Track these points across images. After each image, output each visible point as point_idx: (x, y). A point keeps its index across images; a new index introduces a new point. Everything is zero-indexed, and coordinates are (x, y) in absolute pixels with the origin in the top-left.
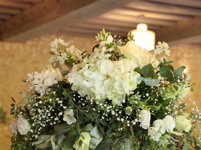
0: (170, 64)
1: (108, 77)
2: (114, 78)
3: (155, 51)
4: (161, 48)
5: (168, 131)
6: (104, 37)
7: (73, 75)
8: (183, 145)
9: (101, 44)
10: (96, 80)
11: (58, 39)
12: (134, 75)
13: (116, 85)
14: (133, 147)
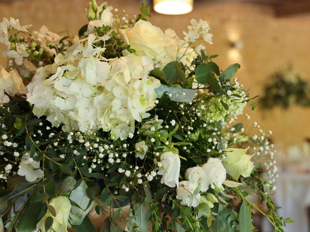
0: (214, 60)
1: (101, 88)
2: (112, 92)
3: (185, 36)
4: (197, 31)
5: (213, 187)
6: (96, 12)
7: (36, 87)
8: (240, 204)
9: (90, 25)
10: (78, 97)
11: (9, 20)
12: (148, 83)
13: (116, 104)
14: (149, 220)
